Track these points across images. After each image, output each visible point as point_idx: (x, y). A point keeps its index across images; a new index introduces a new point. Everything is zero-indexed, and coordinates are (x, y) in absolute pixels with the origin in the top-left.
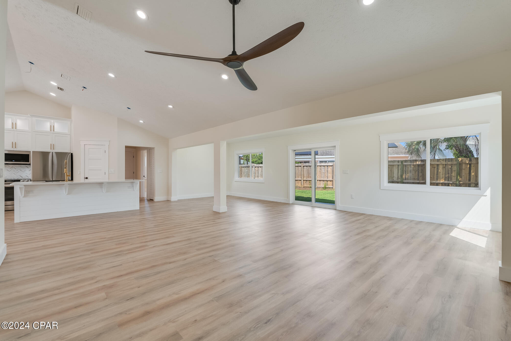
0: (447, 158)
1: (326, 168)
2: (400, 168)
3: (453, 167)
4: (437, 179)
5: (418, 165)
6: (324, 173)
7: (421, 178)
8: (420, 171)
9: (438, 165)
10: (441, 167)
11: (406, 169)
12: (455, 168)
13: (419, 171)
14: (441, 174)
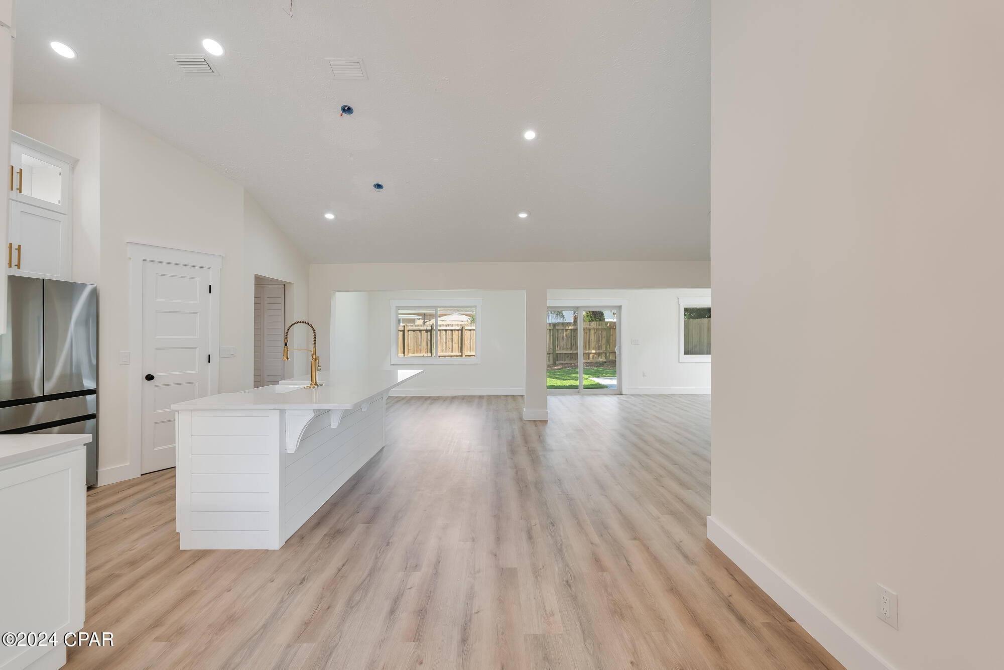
0: (567, 322)
1: (450, 334)
2: (551, 334)
3: (603, 333)
4: (589, 349)
5: (571, 329)
6: (446, 343)
7: (573, 348)
8: (573, 338)
9: (590, 330)
10: (592, 332)
11: (558, 335)
12: (604, 334)
13: (571, 338)
14: (593, 341)
